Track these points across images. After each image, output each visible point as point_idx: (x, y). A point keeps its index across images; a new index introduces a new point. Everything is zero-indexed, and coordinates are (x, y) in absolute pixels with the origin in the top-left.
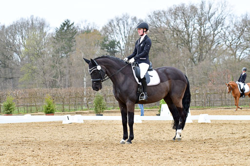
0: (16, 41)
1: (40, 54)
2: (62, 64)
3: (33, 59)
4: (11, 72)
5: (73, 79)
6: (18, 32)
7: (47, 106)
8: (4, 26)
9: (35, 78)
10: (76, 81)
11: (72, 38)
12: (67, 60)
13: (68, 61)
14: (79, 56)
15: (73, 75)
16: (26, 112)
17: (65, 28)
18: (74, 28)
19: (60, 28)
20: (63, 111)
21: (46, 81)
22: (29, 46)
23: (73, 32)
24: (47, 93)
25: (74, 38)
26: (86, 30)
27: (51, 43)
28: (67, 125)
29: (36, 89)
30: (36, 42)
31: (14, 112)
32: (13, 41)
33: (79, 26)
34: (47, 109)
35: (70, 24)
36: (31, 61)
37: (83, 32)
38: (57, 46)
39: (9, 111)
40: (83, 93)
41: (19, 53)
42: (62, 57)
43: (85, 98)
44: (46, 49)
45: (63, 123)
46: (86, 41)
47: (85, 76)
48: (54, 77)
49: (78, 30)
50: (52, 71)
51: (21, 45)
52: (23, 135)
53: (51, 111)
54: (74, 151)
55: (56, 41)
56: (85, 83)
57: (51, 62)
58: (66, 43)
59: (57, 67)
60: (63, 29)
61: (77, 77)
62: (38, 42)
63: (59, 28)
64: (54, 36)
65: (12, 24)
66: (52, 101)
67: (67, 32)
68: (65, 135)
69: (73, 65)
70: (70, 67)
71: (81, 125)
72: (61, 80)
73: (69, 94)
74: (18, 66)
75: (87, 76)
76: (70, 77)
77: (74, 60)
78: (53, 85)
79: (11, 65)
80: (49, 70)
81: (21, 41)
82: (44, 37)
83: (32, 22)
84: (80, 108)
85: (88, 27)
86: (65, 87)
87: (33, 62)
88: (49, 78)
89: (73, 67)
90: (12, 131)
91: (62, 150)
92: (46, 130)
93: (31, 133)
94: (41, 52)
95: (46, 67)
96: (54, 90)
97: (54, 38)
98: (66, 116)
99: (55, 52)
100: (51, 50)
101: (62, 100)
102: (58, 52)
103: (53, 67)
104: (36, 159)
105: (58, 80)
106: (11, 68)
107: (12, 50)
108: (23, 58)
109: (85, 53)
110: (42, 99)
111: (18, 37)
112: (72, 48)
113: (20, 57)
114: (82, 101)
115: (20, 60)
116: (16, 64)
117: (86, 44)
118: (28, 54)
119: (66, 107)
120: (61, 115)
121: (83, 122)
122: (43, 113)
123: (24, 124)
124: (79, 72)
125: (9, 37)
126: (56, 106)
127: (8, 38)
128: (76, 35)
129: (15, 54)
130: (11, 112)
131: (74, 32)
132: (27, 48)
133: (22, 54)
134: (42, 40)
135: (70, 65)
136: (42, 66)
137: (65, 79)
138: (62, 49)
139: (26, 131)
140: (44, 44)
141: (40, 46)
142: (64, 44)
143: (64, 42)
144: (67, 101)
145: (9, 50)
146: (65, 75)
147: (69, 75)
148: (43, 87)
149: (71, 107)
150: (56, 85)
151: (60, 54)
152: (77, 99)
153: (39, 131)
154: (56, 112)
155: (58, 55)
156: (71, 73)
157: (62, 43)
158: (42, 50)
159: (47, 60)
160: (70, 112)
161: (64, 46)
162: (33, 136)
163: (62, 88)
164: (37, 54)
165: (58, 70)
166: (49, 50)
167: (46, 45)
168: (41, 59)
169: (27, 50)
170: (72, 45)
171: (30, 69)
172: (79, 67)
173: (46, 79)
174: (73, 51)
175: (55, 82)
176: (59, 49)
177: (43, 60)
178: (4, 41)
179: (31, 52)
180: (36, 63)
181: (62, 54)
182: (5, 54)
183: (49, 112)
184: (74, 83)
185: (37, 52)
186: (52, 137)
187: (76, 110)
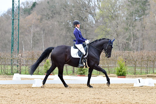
0: (91, 3)
1: (114, 17)
2: (136, 27)
3: (107, 21)
4: (85, 33)
5: (146, 42)
7: (119, 68)
10: (149, 44)
11: (146, 1)
12: (140, 23)
13: (142, 24)
14: (152, 20)
15: (146, 38)
20: (135, 74)
22: (103, 8)
24: (120, 55)
25: (149, 2)
27: (125, 6)
28: (138, 88)
30: (111, 5)
32: (89, 3)
34: (120, 71)
36: (105, 23)
38: (131, 9)
39: (82, 72)
41: (94, 15)
42: (136, 20)
44: (120, 12)
45: (134, 86)
48: (127, 40)
50: (125, 33)
52: (95, 97)
53: (123, 73)
55: (131, 4)
57: (125, 25)
58: (140, 7)
59: (130, 29)
61: (150, 40)
62: (113, 4)
66: (124, 63)
68: (135, 98)
69: (146, 28)
70: (143, 31)
71: (152, 88)
73: (141, 57)
74: (92, 27)
76: (143, 40)
77: (148, 23)
78: (126, 47)
79: (86, 27)
80: (122, 33)
81: (96, 3)
84: (151, 71)
86: (137, 50)
87: (107, 24)
88: (122, 40)
89: (146, 30)
90: (85, 92)
92: (118, 92)
93: (103, 94)
94: (115, 15)
95: (120, 29)
96: (126, 53)
97: (129, 1)
98: (137, 79)
99: (129, 15)
100: (126, 13)
101: (134, 63)
102: (131, 15)
103: (127, 29)
105: (131, 43)
106: (85, 30)
107: (87, 12)
108: (98, 20)
110: (114, 61)
112: (146, 11)
113: (94, 19)
114: (154, 64)
115: (94, 22)
116: (91, 26)
118: (102, 16)
120: (133, 77)
121: (154, 85)
122: (115, 75)
124: (152, 35)
126: (128, 69)
129: (90, 16)
130: (84, 72)
132: (102, 11)
133: (97, 16)
134: (117, 3)
135: (144, 28)
136: (116, 28)
137: (137, 42)
138: (136, 12)
139: (98, 92)
140: (118, 7)
141: (115, 9)
142: (138, 7)
143: (138, 6)
144: (139, 64)
145: (84, 12)
146: (138, 38)
147: (142, 39)
148: (116, 49)
149: (142, 70)
150: (128, 48)
151: (134, 17)
152: (149, 63)
153: (111, 93)
154: (128, 74)
155: (131, 18)
156: (144, 36)
157: (136, 7)
158: (116, 13)
159: (121, 23)
160: (141, 75)
161: (138, 9)
162: (104, 98)
163: (135, 51)
164: (112, 17)
165: (131, 33)
166: (123, 13)
167: (120, 7)
168: (115, 22)
169: (101, 12)
170: (146, 9)
171: (104, 31)
172: (152, 31)
173: (120, 41)
174: (146, 15)
175: (128, 44)
176: (133, 12)
177: (117, 22)
178: (80, 3)
179: (105, 14)
180: (110, 25)
181: (135, 17)
182: (80, 15)
183: (121, 74)
184: (146, 46)
185: (112, 14)
186: (123, 99)
187: (148, 74)
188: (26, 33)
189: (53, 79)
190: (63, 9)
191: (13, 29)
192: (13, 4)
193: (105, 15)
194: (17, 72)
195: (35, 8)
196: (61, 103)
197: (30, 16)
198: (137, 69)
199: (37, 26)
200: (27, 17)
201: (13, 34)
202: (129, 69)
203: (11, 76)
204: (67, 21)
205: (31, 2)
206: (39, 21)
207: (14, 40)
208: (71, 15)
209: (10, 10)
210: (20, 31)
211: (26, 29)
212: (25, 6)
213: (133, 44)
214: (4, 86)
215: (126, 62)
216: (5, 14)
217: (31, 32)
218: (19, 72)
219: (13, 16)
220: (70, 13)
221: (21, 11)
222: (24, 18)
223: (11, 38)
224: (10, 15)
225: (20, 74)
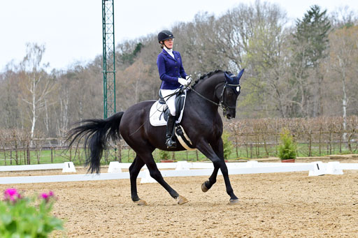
0: (232, 41)
1: (271, 63)
2: (308, 78)
3: (261, 70)
5: (326, 103)
6: (235, 27)
7: (284, 146)
8: (213, 17)
9: (263, 100)
10: (330, 105)
11: (323, 35)
12: (315, 71)
13: (317, 73)
14: (334, 65)
15: (326, 96)
16: (249, 156)
17: (312, 20)
18: (326, 19)
19: (304, 20)
20: (310, 155)
21: (281, 106)
22: (253, 49)
23: (325, 26)
24: (284, 125)
25: (327, 36)
26: (347, 22)
27: (289, 44)
28: (316, 178)
29: (265, 119)
30: (266, 43)
31: (231, 156)
32: (228, 41)
33: (336, 15)
34: (284, 152)
35: (320, 13)
36: (257, 74)
37: (341, 26)
38: (298, 48)
40: (342, 125)
41: (237, 61)
42: (307, 66)
43: (345, 134)
44: (281, 54)
45: (310, 175)
46: (347, 41)
47: (345, 97)
48: (294, 99)
49: (334, 23)
50: (290, 89)
51: (242, 49)
52: (245, 195)
53: (290, 155)
54: (329, 222)
55: (298, 41)
56: (344, 108)
57: (290, 75)
58: (313, 44)
59: (298, 82)
60: (309, 21)
61: (332, 99)
62: (269, 42)
63: (302, 20)
64: (294, 32)
65: (225, 14)
66: (291, 138)
67: (315, 25)
68: (312, 194)
69: (324, 79)
70: (320, 83)
71: (339, 178)
72: (305, 104)
73: (319, 127)
75: (347, 96)
76: (321, 98)
77: (327, 71)
78: (293, 112)
80: (286, 88)
81: (241, 41)
82: (277, 34)
83: (258, 11)
84: (337, 150)
85: (350, 17)
86: (311, 116)
87: (260, 74)
88: (285, 100)
89: (325, 83)
91: (309, 220)
92: (283, 186)
93: (259, 191)
94: (273, 59)
95: (282, 82)
96: (294, 121)
97: (295, 36)
98: (315, 163)
99: (296, 59)
100: (290, 55)
101: (308, 136)
102: (300, 58)
103: (293, 83)
104: (266, 233)
105: (301, 105)
107: (227, 56)
108: (244, 68)
109: (344, 60)
110: (275, 135)
111: (235, 35)
112: (323, 52)
113: (238, 67)
114: (341, 138)
117: (347, 45)
118: (252, 62)
119: (315, 149)
120: (307, 161)
121: (342, 173)
122: (278, 158)
123: (247, 175)
124: (335, 91)
125: (222, 35)
126: (298, 148)
127: (219, 36)
128: (330, 30)
129: (231, 63)
131: (327, 27)
132: (250, 53)
133: (243, 62)
134: (275, 39)
135: (321, 80)
136: (275, 81)
137: (311, 102)
138: (307, 53)
139: (250, 188)
140: (277, 46)
141: (272, 49)
142: (310, 45)
143: (310, 42)
144: (315, 138)
145: (221, 57)
146: (313, 96)
147: (319, 97)
148: (276, 115)
149: (322, 148)
150: (297, 113)
151: (304, 62)
152: (332, 136)
153: (271, 188)
154: (298, 156)
155: (300, 63)
156: (321, 93)
157: (307, 44)
158: (274, 56)
159: (283, 72)
160: (321, 156)
161: (310, 48)
162: (261, 196)
163: (308, 117)
164: (268, 63)
165: (301, 87)
166: (287, 56)
167: (281, 46)
168: (273, 70)
169: (250, 56)
170: (324, 47)
171: (255, 86)
172: (334, 83)
173: (282, 102)
174: (324, 57)
175: (297, 107)
176: (302, 54)
177: (276, 72)
178: (214, 42)
179: (256, 58)
180: (264, 76)
181: (306, 62)
182: (215, 62)
183: (286, 156)
184: (326, 108)
185: (267, 59)
186: (292, 197)
187: (331, 154)
188: (127, 95)
189: (174, 169)
190: (187, 52)
191: (106, 90)
192: (104, 48)
193: (256, 60)
194: (115, 160)
195: (141, 54)
196: (189, 207)
197: (132, 67)
198: (312, 148)
199: (144, 83)
200: (127, 69)
201: (106, 97)
202: (300, 147)
203: (105, 166)
204: (194, 72)
205: (133, 43)
206: (147, 74)
207: (108, 107)
208: (201, 61)
209: (100, 58)
210: (117, 92)
211: (127, 88)
212: (125, 50)
213: (304, 105)
214: (94, 184)
215: (294, 136)
216: (91, 65)
217: (134, 92)
218: (118, 159)
219: (105, 68)
220: (199, 58)
221: (117, 58)
222: (123, 70)
223: (102, 104)
224: (100, 67)
225: (120, 162)
